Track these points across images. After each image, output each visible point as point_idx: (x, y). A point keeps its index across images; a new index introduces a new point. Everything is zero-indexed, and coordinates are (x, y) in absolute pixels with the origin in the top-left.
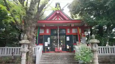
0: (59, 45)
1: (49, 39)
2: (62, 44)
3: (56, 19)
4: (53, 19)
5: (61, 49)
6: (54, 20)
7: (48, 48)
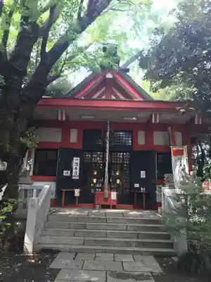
0: (109, 182)
1: (78, 162)
2: (118, 181)
3: (104, 97)
4: (95, 97)
5: (114, 195)
6: (99, 99)
7: (74, 192)
